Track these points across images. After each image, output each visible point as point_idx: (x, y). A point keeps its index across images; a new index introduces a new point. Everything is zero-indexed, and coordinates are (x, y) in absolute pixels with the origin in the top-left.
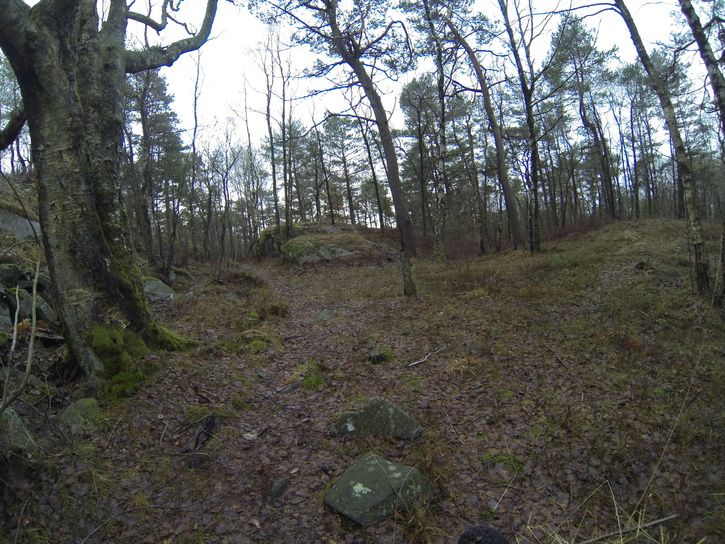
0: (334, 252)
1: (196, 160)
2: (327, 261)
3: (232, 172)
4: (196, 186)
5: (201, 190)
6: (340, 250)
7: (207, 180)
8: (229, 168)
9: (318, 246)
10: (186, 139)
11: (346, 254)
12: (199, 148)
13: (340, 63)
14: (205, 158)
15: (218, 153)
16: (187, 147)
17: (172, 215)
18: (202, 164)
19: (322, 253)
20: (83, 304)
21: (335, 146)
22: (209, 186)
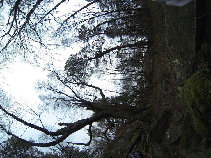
0: (151, 63)
1: (124, 94)
2: (152, 66)
3: (129, 84)
4: (131, 94)
5: (132, 93)
6: (150, 61)
7: (130, 91)
8: (128, 85)
9: (149, 67)
10: (118, 95)
11: (151, 60)
12: (121, 92)
13: (104, 57)
14: (124, 91)
15: (123, 87)
16: (120, 95)
17: (137, 102)
18: (125, 92)
19: (151, 66)
20: (139, 116)
21: (124, 56)
22: (131, 91)
